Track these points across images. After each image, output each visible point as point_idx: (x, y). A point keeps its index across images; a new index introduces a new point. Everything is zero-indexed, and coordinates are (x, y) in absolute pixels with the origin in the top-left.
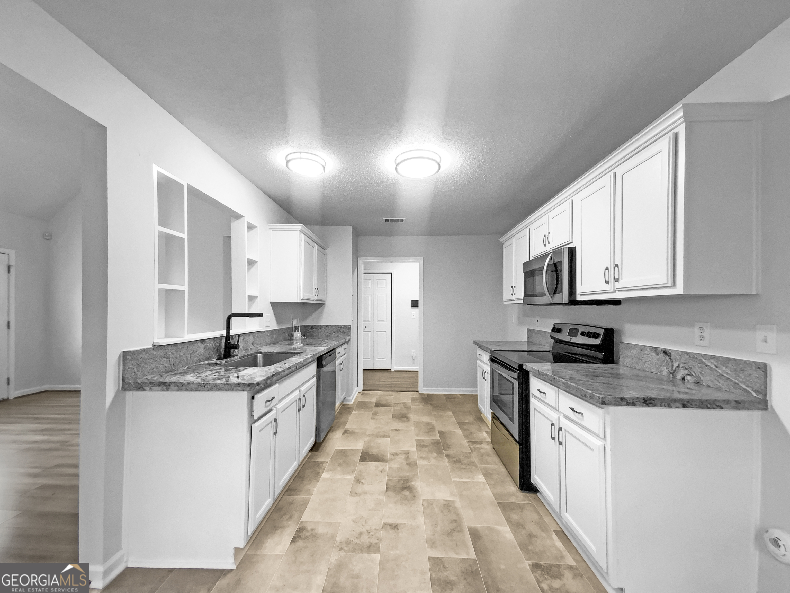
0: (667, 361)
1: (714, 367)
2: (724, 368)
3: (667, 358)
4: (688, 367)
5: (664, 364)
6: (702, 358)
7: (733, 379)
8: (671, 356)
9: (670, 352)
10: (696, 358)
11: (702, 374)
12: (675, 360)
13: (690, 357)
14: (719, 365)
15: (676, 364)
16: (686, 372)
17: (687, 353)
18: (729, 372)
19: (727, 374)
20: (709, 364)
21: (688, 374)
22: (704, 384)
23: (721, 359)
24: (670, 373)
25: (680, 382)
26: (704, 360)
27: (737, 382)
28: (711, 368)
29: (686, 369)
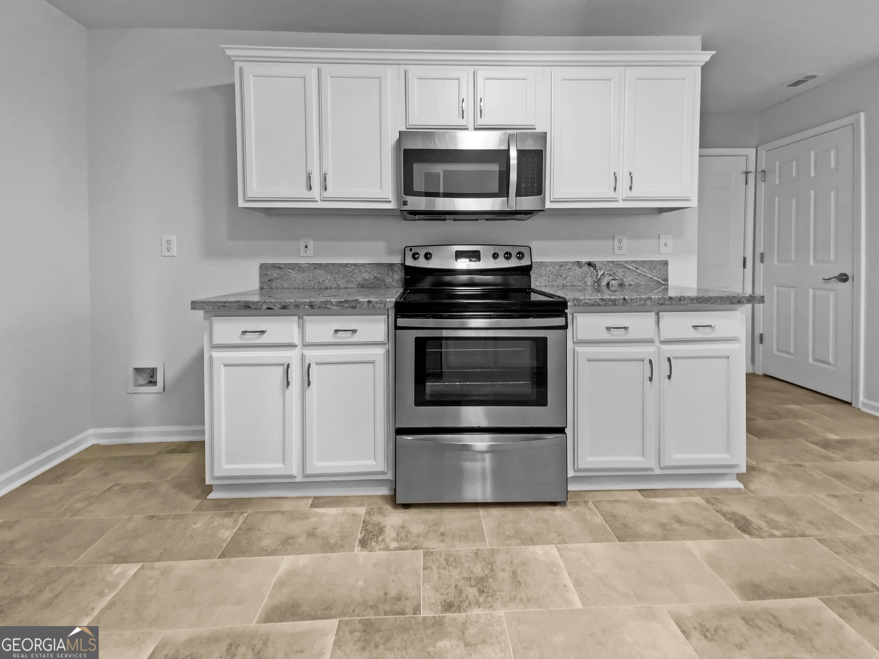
0: (592, 272)
1: (635, 269)
2: (642, 269)
3: (592, 269)
4: (611, 274)
5: (588, 275)
6: (625, 264)
7: (649, 275)
8: (596, 267)
9: (595, 263)
10: (620, 265)
11: (625, 277)
12: (600, 269)
13: (614, 264)
14: (638, 267)
15: (600, 273)
16: (611, 277)
17: (612, 262)
18: (646, 271)
19: (645, 272)
20: (631, 268)
21: (612, 280)
22: (627, 284)
23: (640, 262)
24: (595, 282)
25: (604, 288)
26: (626, 265)
27: (651, 276)
28: (632, 270)
29: (610, 275)
